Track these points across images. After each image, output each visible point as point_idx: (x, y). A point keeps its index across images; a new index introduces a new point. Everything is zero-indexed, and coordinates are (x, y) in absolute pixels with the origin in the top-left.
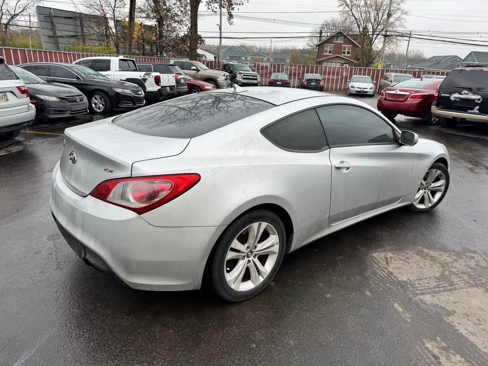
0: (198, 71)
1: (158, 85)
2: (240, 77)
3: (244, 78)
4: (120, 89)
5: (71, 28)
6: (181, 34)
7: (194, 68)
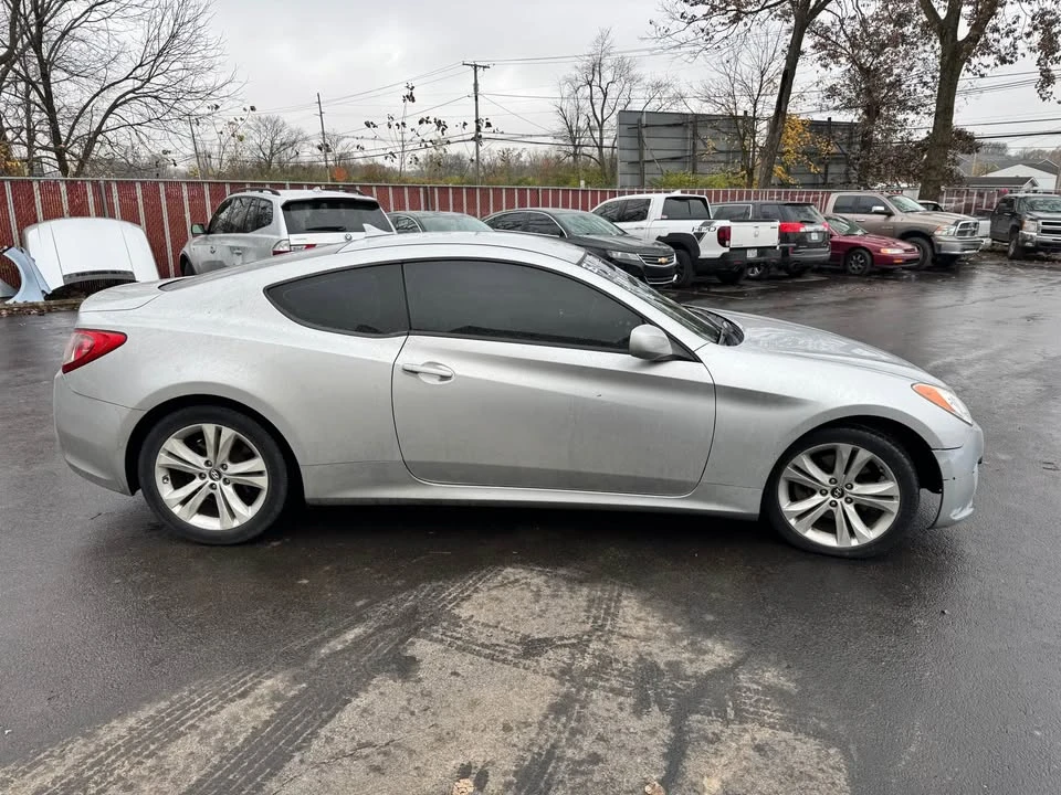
0: (889, 214)
1: (724, 245)
2: (1033, 228)
3: (1044, 231)
4: (619, 253)
5: (677, 143)
6: (922, 135)
7: (882, 208)
